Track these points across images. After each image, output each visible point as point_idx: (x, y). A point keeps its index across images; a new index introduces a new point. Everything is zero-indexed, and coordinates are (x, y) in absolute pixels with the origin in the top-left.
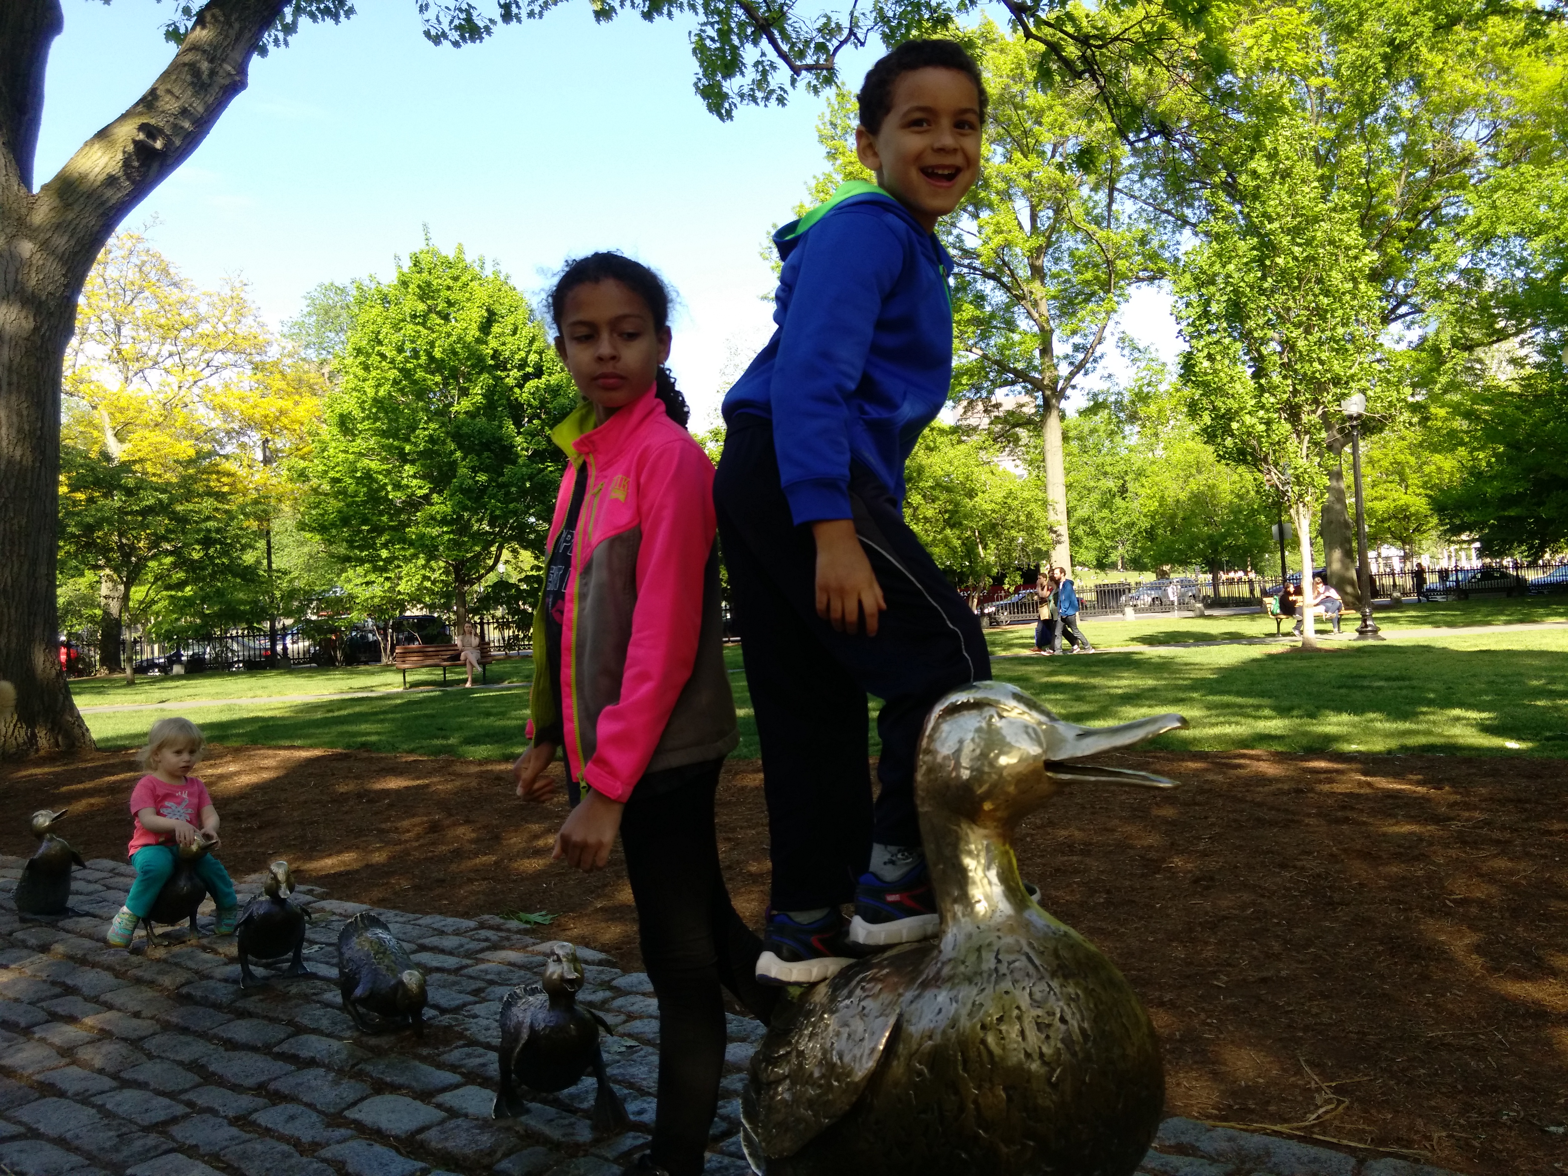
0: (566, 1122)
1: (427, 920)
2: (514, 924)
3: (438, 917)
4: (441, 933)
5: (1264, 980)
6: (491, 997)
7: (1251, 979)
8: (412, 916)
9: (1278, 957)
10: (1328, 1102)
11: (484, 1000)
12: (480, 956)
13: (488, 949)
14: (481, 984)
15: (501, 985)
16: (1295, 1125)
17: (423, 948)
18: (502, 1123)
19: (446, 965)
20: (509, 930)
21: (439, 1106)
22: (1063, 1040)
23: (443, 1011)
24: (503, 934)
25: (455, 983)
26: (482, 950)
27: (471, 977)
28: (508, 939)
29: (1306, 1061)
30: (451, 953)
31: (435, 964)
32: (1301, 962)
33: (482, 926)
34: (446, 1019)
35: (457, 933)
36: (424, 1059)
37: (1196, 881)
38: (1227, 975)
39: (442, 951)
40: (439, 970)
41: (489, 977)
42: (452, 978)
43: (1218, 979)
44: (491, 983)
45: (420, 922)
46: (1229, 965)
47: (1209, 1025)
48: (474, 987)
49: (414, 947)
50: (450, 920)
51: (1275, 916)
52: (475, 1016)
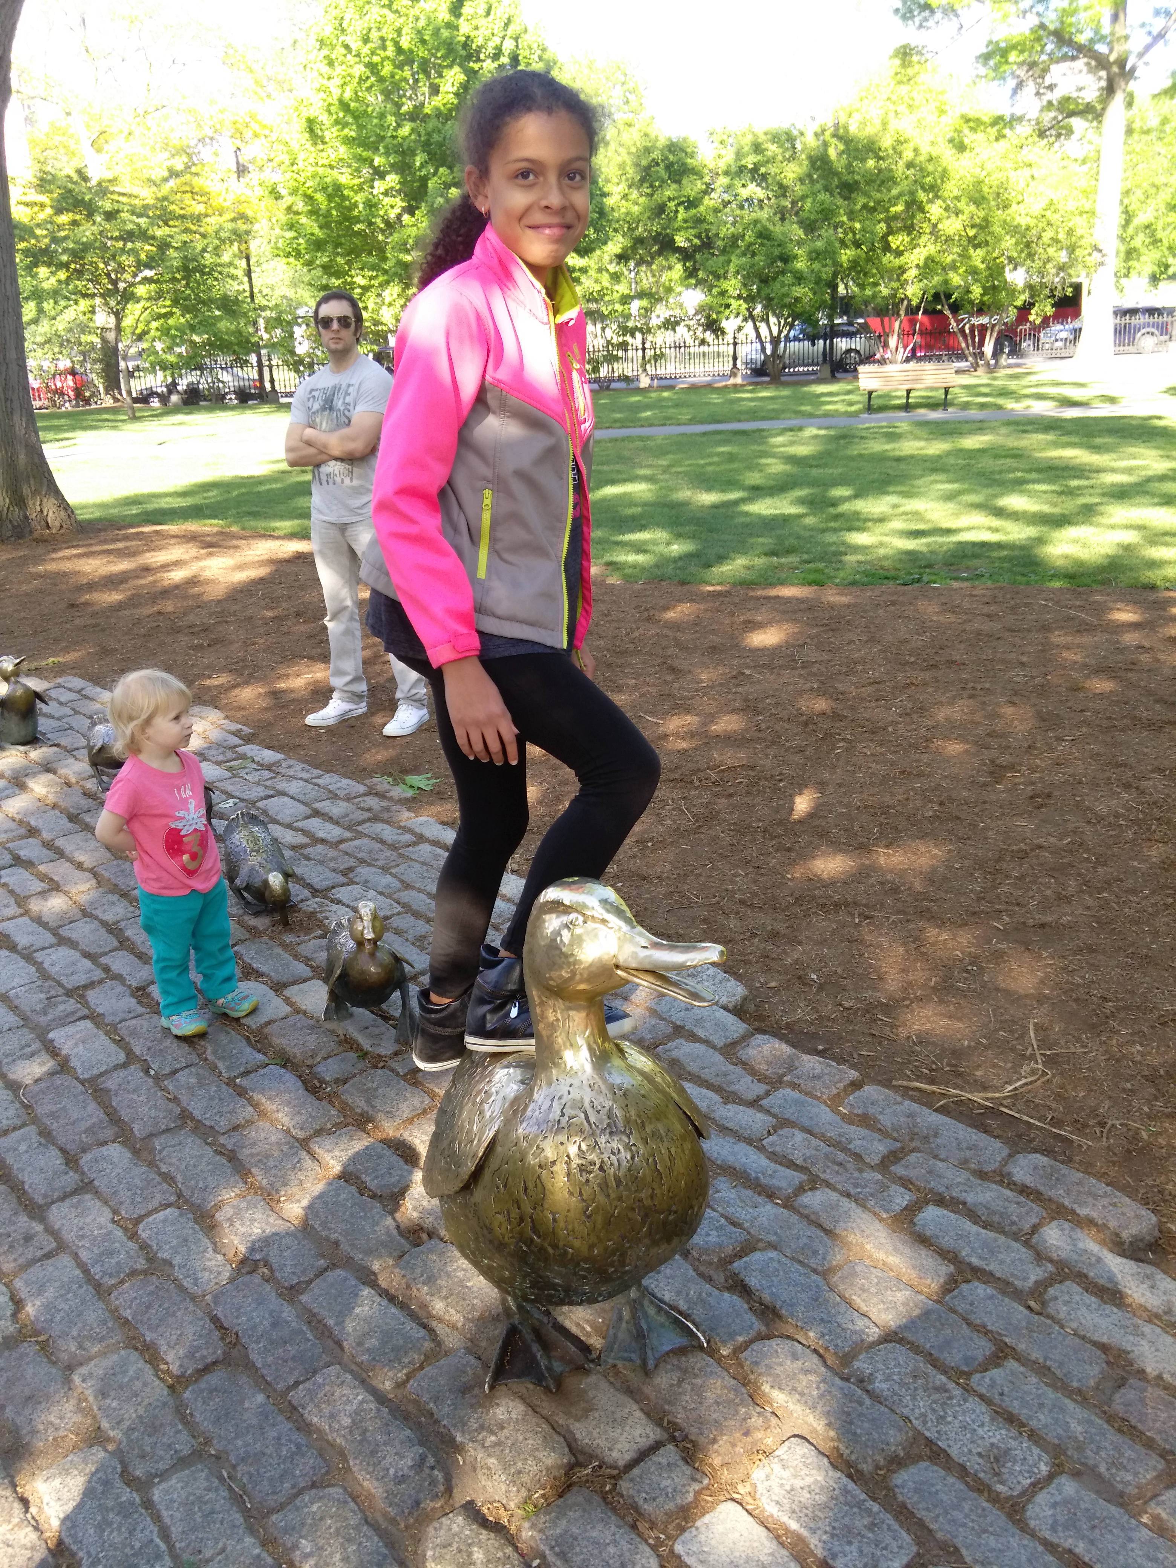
0: (376, 1031)
1: (328, 780)
2: (399, 792)
3: (336, 777)
4: (334, 796)
5: (1043, 926)
6: (357, 879)
7: (1031, 922)
8: (316, 772)
9: (1068, 899)
10: (1033, 1072)
11: (353, 883)
12: (359, 828)
13: (369, 820)
14: (352, 862)
15: (369, 865)
16: (990, 1095)
17: (316, 813)
18: (330, 1025)
19: (328, 837)
20: (390, 799)
21: (287, 1000)
22: (599, 1185)
23: (315, 892)
24: (385, 803)
25: (333, 859)
26: (364, 821)
27: (347, 854)
28: (387, 809)
29: (1035, 1024)
30: (337, 823)
31: (321, 834)
32: (1088, 908)
33: (371, 792)
34: (313, 904)
35: (348, 799)
36: (286, 946)
37: (1032, 797)
38: (1010, 916)
39: (330, 819)
40: (323, 841)
41: (360, 855)
42: (332, 853)
43: (999, 919)
44: (362, 861)
45: (320, 781)
46: (1018, 904)
47: (968, 971)
48: (346, 865)
49: (309, 812)
50: (345, 781)
51: (1088, 850)
52: (338, 902)
